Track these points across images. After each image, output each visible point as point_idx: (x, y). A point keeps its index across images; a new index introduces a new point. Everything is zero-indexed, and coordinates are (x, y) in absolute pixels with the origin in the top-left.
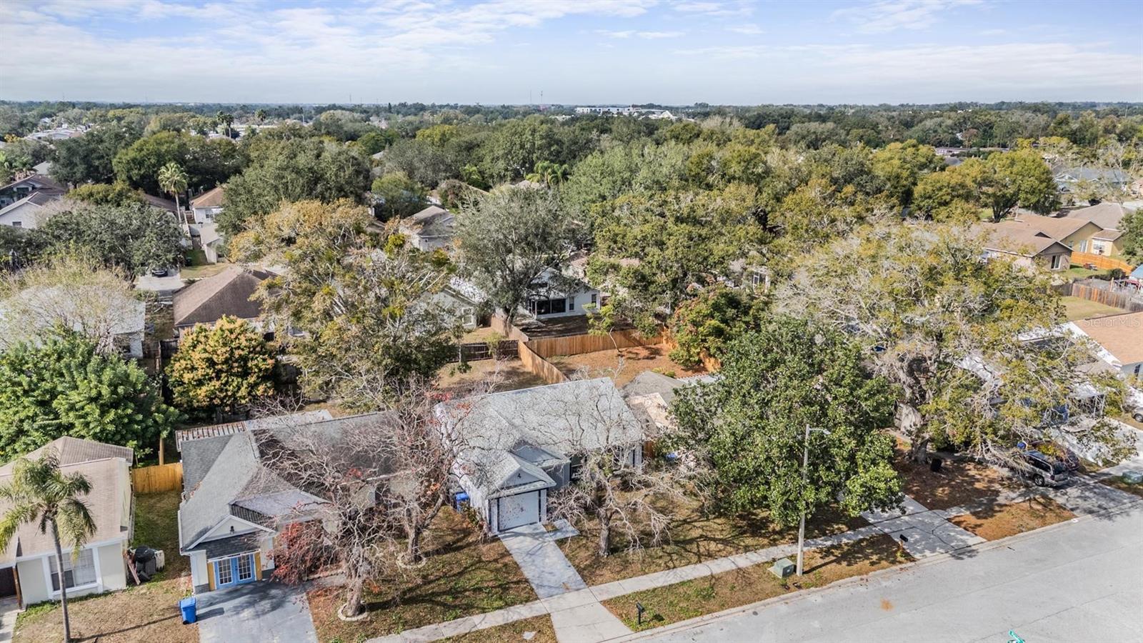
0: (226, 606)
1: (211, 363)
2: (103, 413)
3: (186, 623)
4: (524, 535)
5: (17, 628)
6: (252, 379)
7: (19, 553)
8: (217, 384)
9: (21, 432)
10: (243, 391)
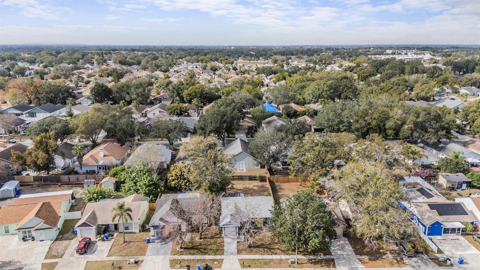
0: (156, 241)
1: (176, 176)
2: (146, 188)
3: (147, 243)
4: (230, 238)
5: (116, 237)
6: (186, 181)
7: (118, 221)
8: (177, 181)
9: (130, 189)
10: (183, 184)
